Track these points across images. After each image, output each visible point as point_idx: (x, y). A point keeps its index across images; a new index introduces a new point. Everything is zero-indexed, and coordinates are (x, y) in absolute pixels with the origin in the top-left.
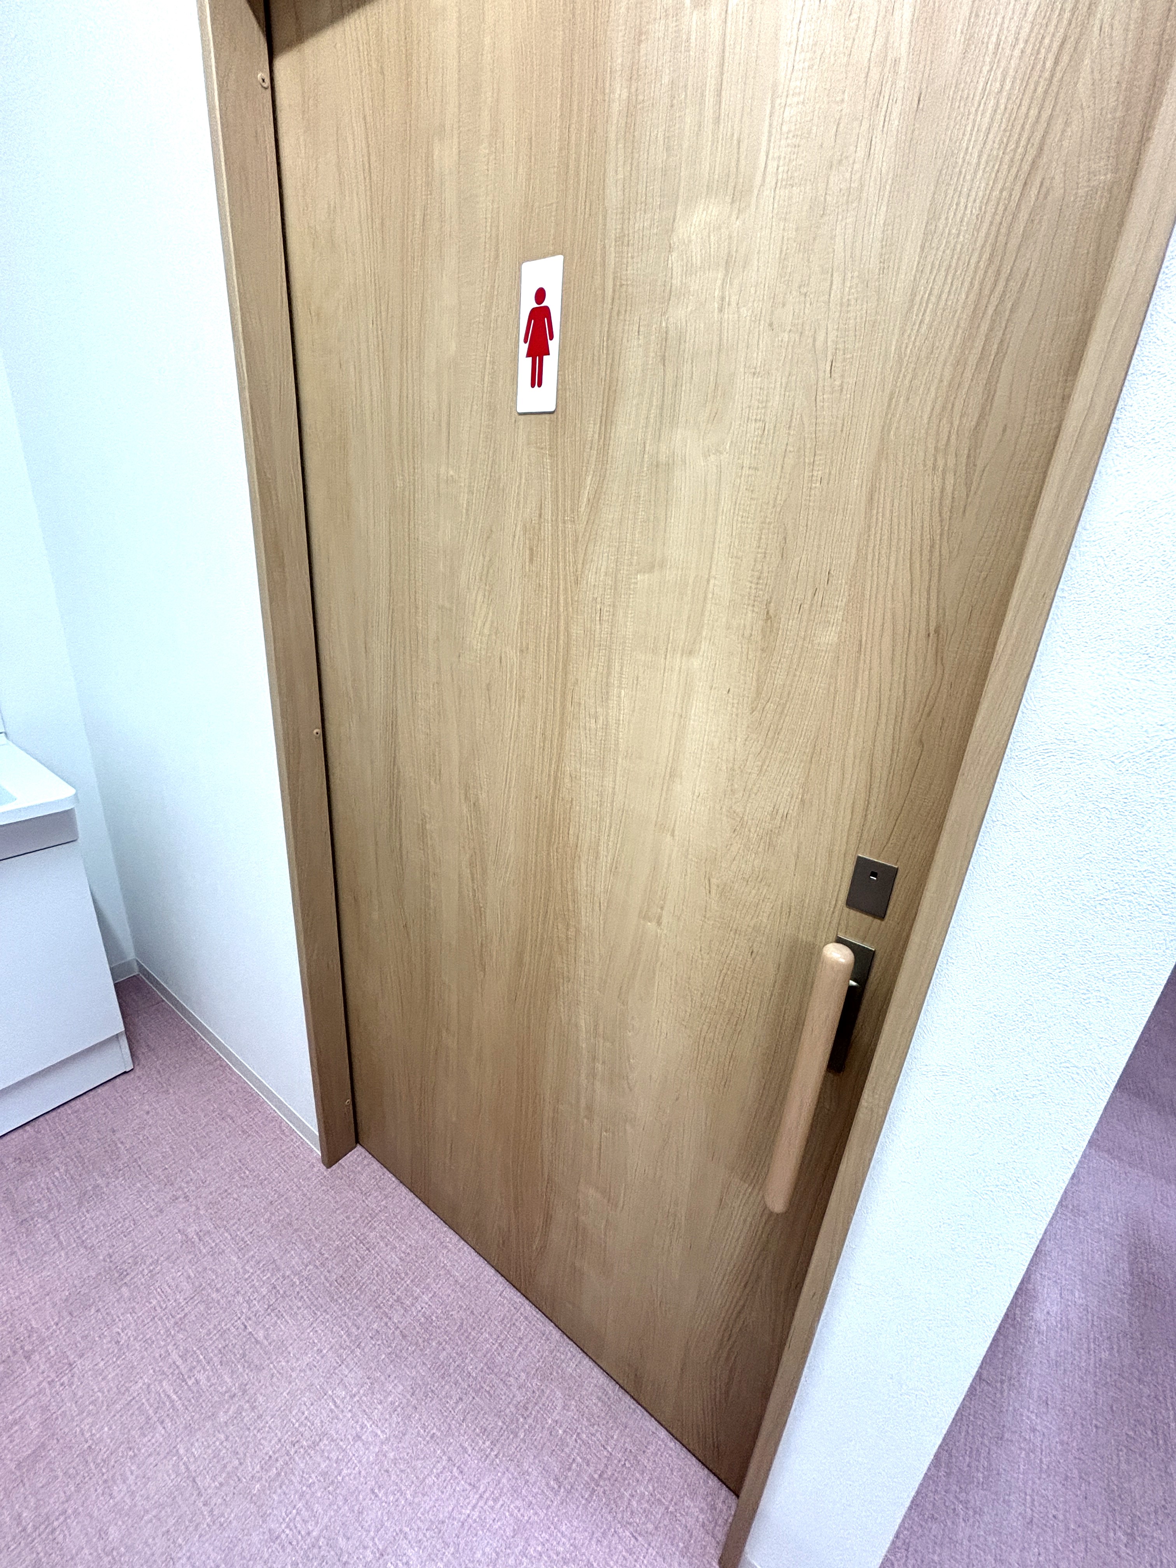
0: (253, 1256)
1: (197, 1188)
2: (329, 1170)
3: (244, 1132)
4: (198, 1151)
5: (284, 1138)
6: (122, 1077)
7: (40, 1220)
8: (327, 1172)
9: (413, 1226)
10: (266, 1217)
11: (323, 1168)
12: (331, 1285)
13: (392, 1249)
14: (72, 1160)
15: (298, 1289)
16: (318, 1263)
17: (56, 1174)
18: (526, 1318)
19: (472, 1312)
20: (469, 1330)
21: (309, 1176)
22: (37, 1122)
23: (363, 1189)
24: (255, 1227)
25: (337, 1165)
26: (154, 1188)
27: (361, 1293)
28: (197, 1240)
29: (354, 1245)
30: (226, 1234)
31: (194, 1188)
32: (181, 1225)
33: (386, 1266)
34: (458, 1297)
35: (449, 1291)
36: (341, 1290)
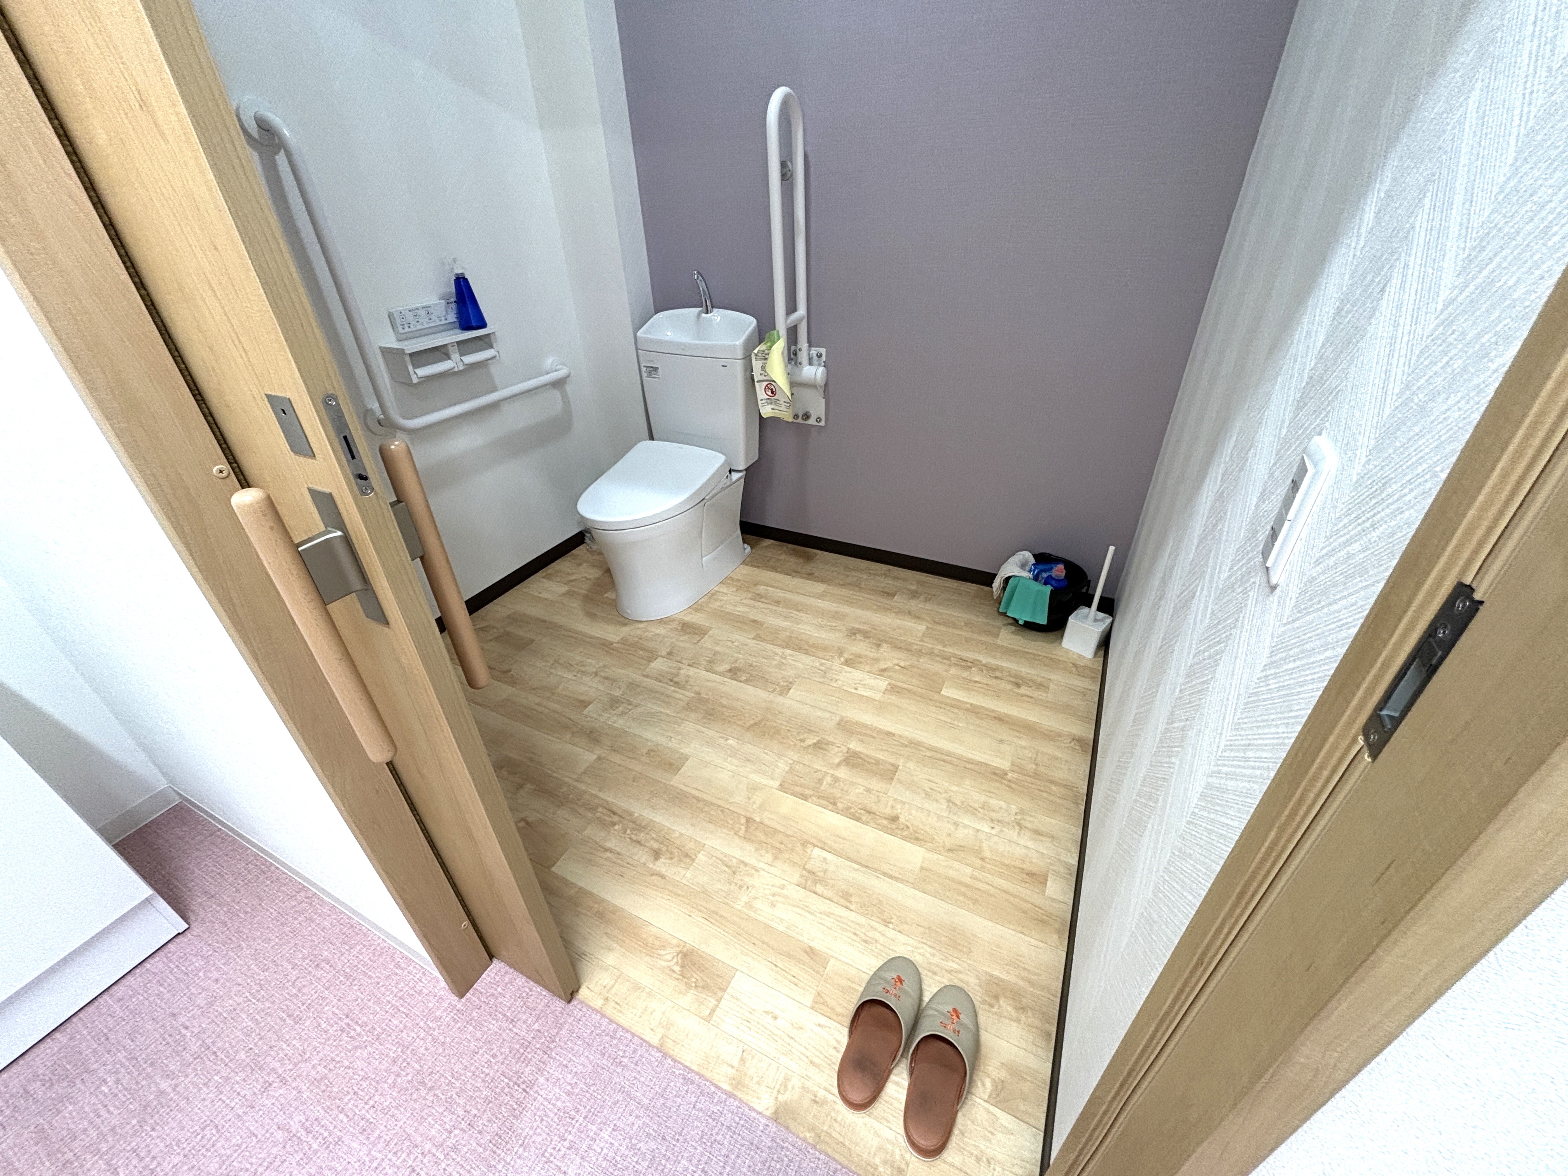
0: (380, 1137)
1: (296, 1065)
2: (463, 1000)
3: (348, 977)
4: (289, 1016)
5: (399, 971)
6: (177, 940)
7: (89, 1157)
8: (459, 1004)
9: (576, 1048)
10: (390, 1081)
11: (454, 999)
12: (484, 1149)
13: (554, 1084)
14: (122, 1065)
15: (443, 1165)
16: (464, 1125)
17: (104, 1088)
18: (729, 1128)
19: (664, 1138)
20: (663, 1162)
21: (438, 1014)
22: (69, 1027)
23: (508, 1014)
24: (377, 1098)
25: (471, 991)
26: (238, 1079)
27: (524, 1150)
28: (304, 1133)
29: (507, 1090)
30: (341, 1116)
31: (290, 1067)
32: (280, 1118)
33: (550, 1106)
34: (644, 1123)
35: (631, 1119)
36: (499, 1152)
